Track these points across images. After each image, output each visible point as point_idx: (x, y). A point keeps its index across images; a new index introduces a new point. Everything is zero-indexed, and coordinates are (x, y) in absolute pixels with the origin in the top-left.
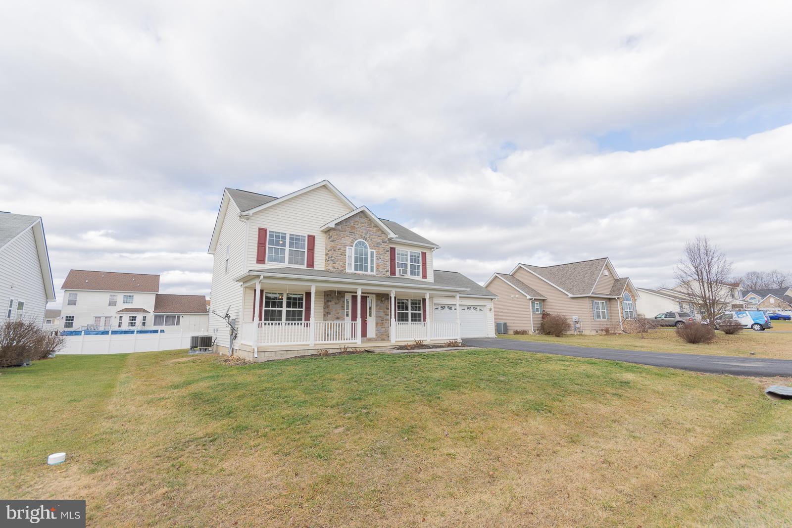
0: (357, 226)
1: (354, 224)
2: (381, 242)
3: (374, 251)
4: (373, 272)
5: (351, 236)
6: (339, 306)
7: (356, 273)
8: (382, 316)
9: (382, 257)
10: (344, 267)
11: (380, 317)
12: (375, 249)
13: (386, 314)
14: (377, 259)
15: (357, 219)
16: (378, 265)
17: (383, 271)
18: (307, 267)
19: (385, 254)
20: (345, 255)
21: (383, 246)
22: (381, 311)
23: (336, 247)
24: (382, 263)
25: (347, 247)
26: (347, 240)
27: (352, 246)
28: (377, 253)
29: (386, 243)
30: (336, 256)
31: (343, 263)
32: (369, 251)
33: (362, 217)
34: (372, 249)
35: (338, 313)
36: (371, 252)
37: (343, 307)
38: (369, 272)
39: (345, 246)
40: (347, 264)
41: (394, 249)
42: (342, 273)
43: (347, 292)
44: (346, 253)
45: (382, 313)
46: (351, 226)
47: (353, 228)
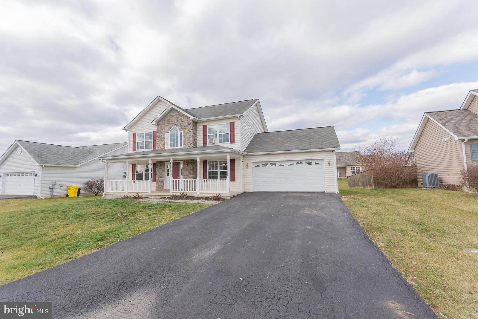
0: (171, 119)
1: (170, 118)
2: (187, 125)
3: (183, 132)
4: (182, 146)
5: (168, 126)
6: (161, 170)
7: (170, 149)
8: (188, 175)
9: (187, 135)
10: (164, 146)
11: (186, 175)
12: (183, 131)
13: (190, 174)
14: (184, 137)
15: (171, 114)
16: (185, 141)
17: (189, 144)
18: (153, 149)
19: (190, 132)
20: (165, 139)
21: (189, 127)
22: (187, 171)
23: (159, 135)
24: (187, 139)
25: (166, 134)
26: (165, 130)
27: (169, 132)
28: (184, 133)
29: (190, 124)
30: (160, 141)
31: (163, 144)
32: (179, 132)
33: (174, 112)
34: (181, 131)
35: (161, 174)
36: (180, 133)
37: (164, 170)
38: (179, 147)
39: (164, 134)
40: (166, 144)
41: (206, 125)
42: (163, 150)
43: (166, 161)
44: (165, 137)
45: (188, 173)
46: (168, 120)
47: (169, 120)
